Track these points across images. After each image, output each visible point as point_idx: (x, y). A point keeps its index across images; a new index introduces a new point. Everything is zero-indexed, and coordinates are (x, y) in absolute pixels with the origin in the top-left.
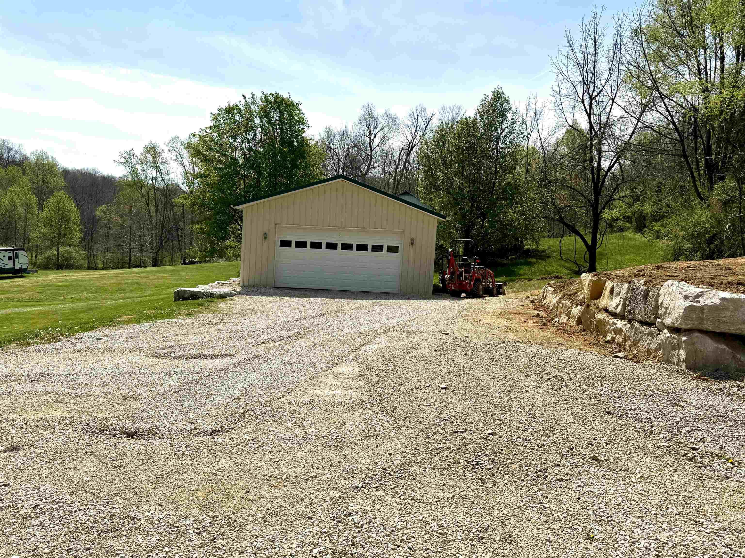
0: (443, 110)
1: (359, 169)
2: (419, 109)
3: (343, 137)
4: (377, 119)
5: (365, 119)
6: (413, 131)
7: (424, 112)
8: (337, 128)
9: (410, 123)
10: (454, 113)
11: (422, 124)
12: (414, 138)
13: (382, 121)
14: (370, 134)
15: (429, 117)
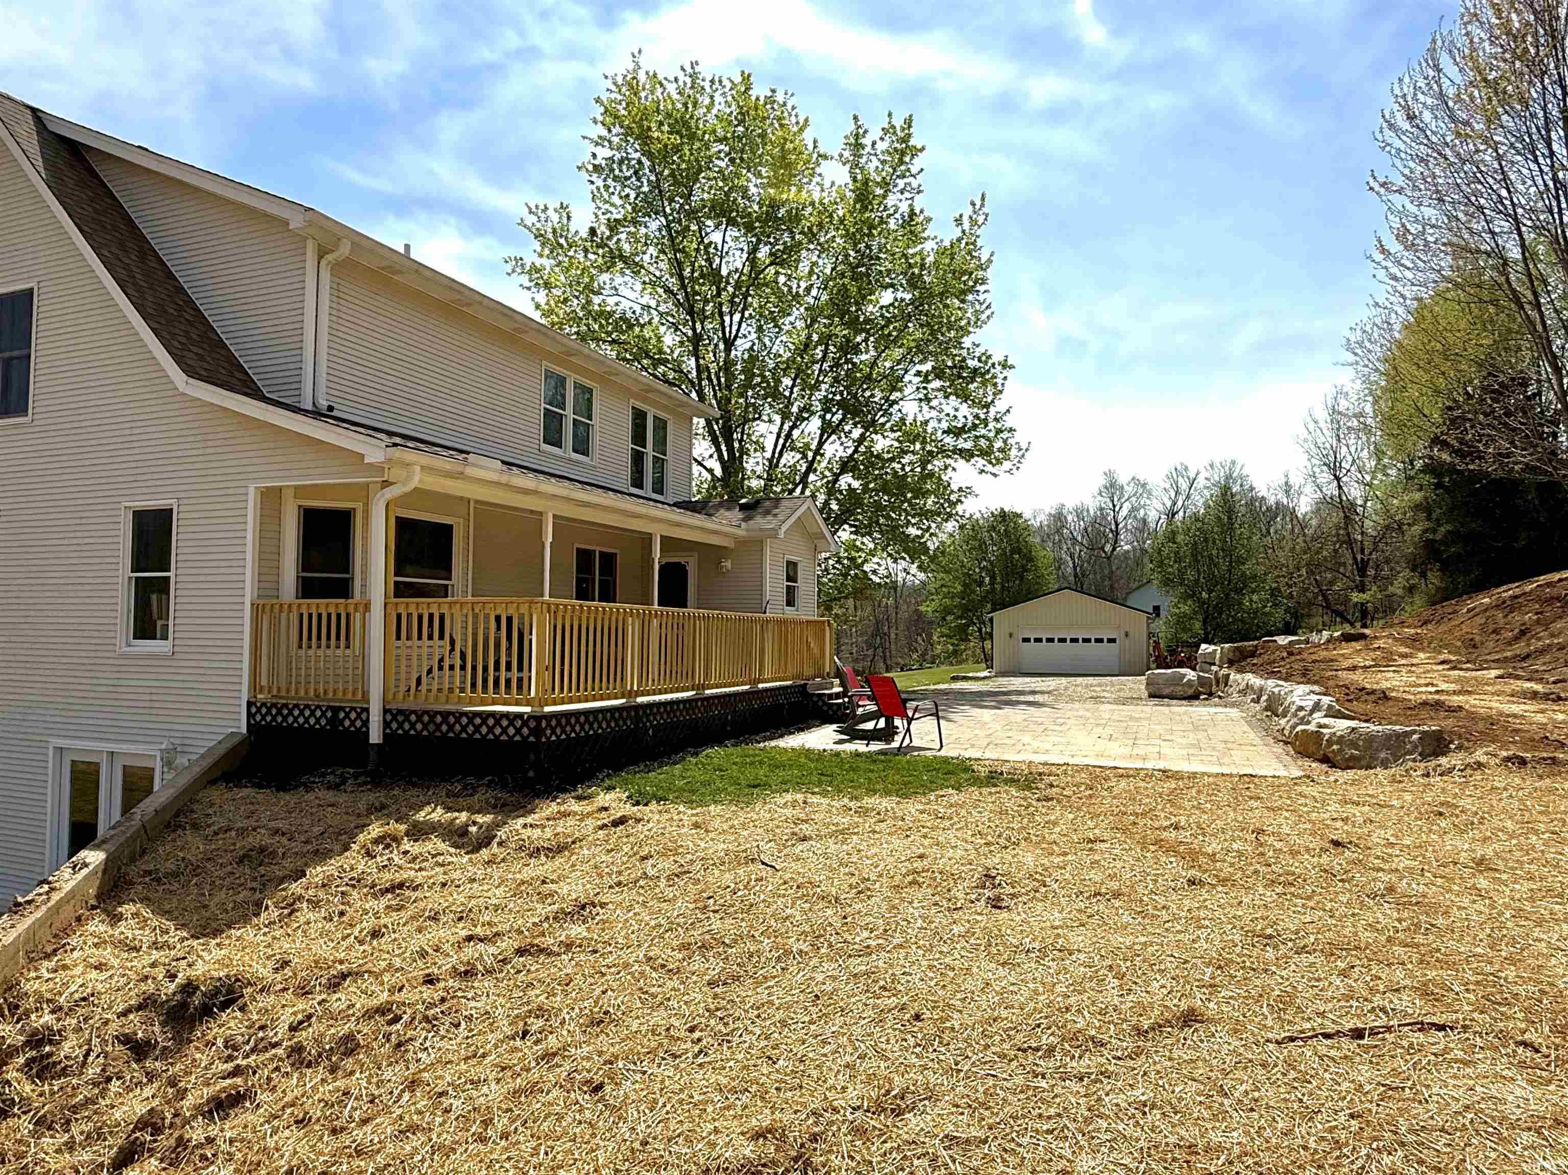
0: (1212, 466)
1: (1103, 548)
2: (1179, 468)
3: (1079, 513)
4: (1122, 487)
5: (1106, 487)
6: (1173, 494)
7: (1186, 469)
8: (1070, 504)
9: (1168, 486)
10: (1227, 468)
11: (1184, 485)
12: (1174, 503)
13: (1129, 490)
14: (1114, 506)
15: (1192, 475)
